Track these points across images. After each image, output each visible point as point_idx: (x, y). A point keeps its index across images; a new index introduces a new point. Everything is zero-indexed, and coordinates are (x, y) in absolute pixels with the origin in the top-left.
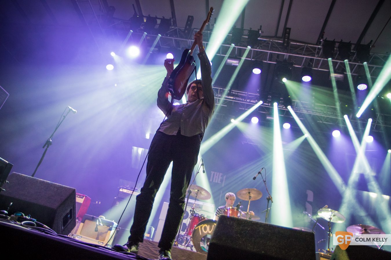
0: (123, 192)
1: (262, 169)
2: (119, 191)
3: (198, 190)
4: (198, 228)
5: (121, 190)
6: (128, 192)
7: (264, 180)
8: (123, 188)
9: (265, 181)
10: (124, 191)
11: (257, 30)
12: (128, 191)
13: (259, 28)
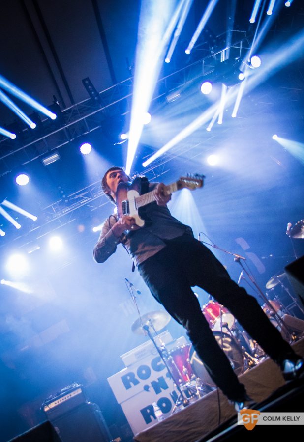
0: (51, 410)
1: (199, 235)
2: (45, 412)
3: (150, 320)
4: (194, 361)
5: (46, 409)
6: (57, 404)
7: (213, 246)
8: (47, 404)
9: (215, 245)
10: (51, 407)
11: (53, 103)
12: (56, 401)
13: (54, 100)
